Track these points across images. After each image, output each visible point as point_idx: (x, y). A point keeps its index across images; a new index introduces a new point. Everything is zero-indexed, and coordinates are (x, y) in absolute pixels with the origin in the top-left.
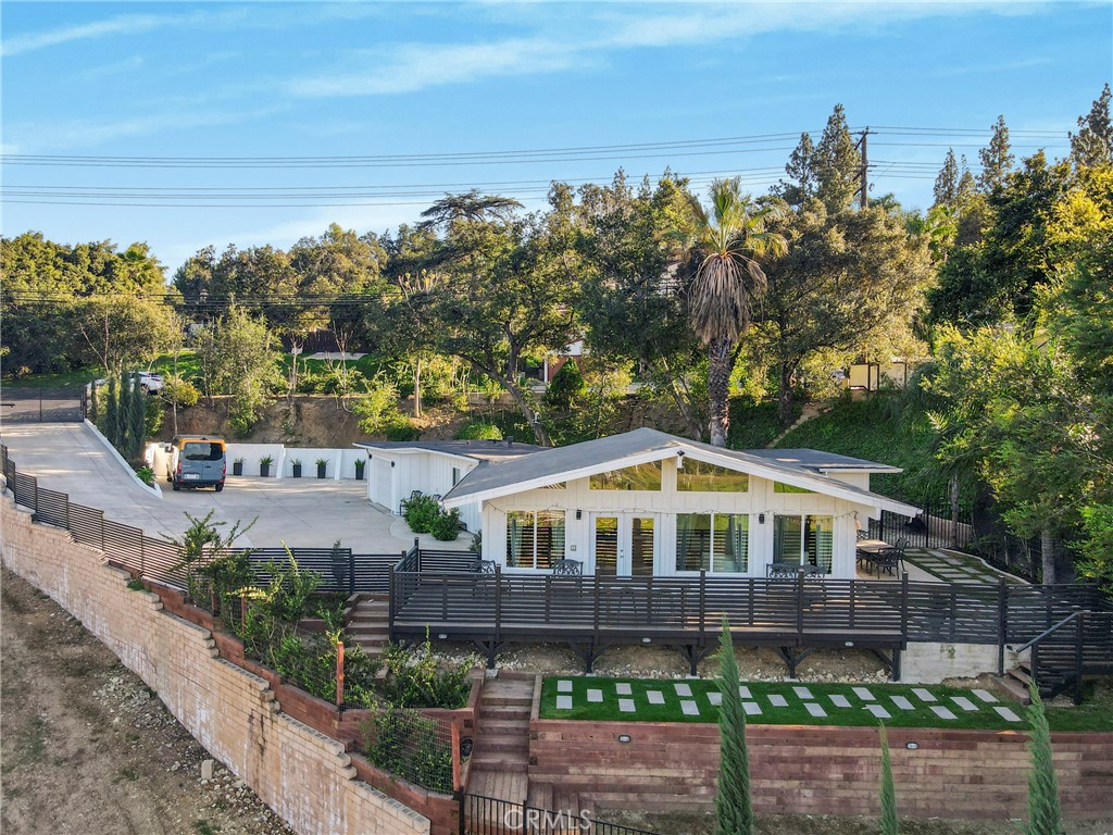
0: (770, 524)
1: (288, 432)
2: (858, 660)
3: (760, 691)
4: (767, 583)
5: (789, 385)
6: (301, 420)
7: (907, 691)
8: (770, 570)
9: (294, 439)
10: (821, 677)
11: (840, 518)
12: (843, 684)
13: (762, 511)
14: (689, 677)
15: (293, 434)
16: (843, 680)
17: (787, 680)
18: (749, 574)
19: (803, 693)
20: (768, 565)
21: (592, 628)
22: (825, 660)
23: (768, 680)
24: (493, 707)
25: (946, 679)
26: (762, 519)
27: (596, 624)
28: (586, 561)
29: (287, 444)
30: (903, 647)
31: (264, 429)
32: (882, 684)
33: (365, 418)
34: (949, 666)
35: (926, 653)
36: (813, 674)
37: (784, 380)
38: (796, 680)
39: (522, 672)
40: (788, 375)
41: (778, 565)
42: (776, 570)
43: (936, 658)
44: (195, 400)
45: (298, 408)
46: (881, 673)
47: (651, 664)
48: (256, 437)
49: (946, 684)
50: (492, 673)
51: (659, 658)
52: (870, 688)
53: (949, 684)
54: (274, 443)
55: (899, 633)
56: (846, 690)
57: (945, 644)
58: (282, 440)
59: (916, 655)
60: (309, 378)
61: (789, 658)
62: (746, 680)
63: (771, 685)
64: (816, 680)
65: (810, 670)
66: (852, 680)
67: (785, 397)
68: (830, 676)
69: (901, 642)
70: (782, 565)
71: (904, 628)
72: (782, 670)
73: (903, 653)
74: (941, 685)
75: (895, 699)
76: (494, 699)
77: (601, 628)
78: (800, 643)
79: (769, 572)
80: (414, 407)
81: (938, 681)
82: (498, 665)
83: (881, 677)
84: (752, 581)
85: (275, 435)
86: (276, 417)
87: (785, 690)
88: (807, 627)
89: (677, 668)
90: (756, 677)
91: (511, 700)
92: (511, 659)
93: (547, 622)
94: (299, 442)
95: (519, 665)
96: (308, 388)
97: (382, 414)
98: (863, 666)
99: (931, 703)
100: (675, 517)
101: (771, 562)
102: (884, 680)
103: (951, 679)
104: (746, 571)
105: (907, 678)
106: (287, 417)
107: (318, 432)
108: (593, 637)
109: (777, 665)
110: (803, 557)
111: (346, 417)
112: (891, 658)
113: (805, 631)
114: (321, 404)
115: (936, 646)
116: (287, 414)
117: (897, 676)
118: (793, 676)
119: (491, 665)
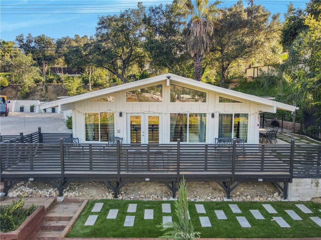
0: (217, 118)
1: (42, 96)
2: (263, 187)
3: (210, 207)
4: (216, 147)
5: (224, 76)
6: (48, 92)
7: (293, 206)
8: (217, 141)
9: (44, 99)
10: (244, 198)
11: (252, 115)
12: (256, 202)
13: (213, 112)
14: (171, 199)
15: (44, 97)
16: (256, 199)
17: (226, 200)
18: (207, 143)
19: (235, 209)
20: (216, 139)
21: (116, 173)
22: (245, 187)
23: (215, 200)
24: (50, 222)
25: (313, 198)
26: (213, 116)
27: (119, 171)
28: (125, 137)
29: (41, 101)
30: (290, 181)
31: (33, 95)
32: (278, 202)
33: (70, 91)
34: (315, 191)
35: (303, 184)
36: (239, 196)
37: (222, 74)
38: (230, 200)
39: (78, 198)
40: (224, 72)
41: (221, 138)
42: (220, 141)
43: (309, 187)
44: (7, 85)
45: (46, 88)
46: (276, 194)
47: (152, 191)
48: (30, 98)
49: (313, 201)
50: (60, 199)
51: (157, 188)
52: (273, 204)
53: (315, 201)
54: (36, 100)
55: (288, 173)
56: (258, 206)
57: (314, 179)
58: (40, 99)
59: (297, 186)
60: (51, 77)
61: (227, 187)
62: (203, 200)
63: (217, 203)
64: (242, 200)
65: (238, 193)
66: (262, 199)
67: (223, 81)
68: (249, 197)
69: (289, 179)
70: (223, 138)
71: (291, 171)
72: (223, 194)
73: (290, 185)
74: (311, 201)
75: (288, 212)
76: (52, 217)
77: (122, 173)
78: (233, 180)
79: (216, 142)
80: (89, 87)
81: (309, 199)
82: (65, 194)
83: (276, 197)
84: (206, 146)
85: (38, 97)
86: (38, 91)
87: (224, 207)
88: (238, 171)
89: (166, 193)
90: (209, 198)
91: (63, 217)
92: (73, 190)
93: (91, 170)
94: (46, 100)
95: (77, 194)
96: (51, 81)
97: (77, 90)
98: (266, 190)
99: (309, 215)
100: (169, 115)
101: (217, 137)
102: (279, 199)
103: (316, 198)
104: (205, 142)
105: (292, 197)
106: (42, 91)
107: (53, 96)
108: (117, 178)
109: (220, 190)
110: (233, 134)
111: (64, 91)
112: (283, 186)
113: (236, 173)
114: (55, 87)
115: (309, 180)
116: (42, 90)
117: (285, 196)
118: (229, 198)
119: (61, 195)
